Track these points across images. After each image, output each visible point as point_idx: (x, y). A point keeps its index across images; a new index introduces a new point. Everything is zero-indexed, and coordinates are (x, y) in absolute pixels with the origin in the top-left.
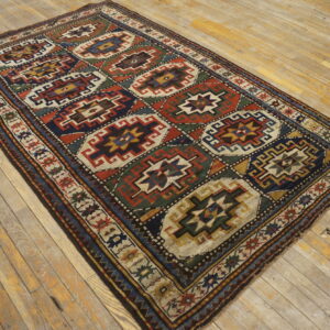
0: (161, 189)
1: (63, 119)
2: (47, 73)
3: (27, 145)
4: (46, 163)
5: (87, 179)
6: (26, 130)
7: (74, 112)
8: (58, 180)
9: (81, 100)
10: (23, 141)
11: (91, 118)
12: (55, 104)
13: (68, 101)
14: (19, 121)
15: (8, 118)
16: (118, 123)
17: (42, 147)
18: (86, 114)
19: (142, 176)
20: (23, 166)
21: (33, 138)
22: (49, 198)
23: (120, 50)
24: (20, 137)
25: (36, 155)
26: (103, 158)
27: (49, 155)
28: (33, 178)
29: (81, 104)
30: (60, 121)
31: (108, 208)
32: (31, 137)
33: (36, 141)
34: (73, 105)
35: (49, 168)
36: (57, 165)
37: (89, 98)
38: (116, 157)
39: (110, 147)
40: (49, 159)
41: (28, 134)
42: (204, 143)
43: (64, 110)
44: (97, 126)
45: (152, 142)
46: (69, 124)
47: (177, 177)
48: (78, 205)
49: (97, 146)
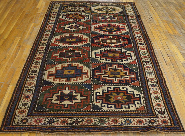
0: (112, 16)
1: (124, 43)
2: (115, 70)
3: (142, 41)
4: (139, 33)
5: (129, 25)
6: (140, 45)
7: (118, 44)
8: (137, 28)
9: (111, 47)
10: (143, 43)
11: (114, 39)
12: (123, 50)
13: (117, 49)
14: (141, 50)
15: (146, 53)
16: (107, 33)
17: (137, 38)
18: (114, 41)
19: (114, 20)
20: (146, 35)
21: (139, 42)
22: (142, 26)
23: (66, 65)
24: (143, 44)
25: (140, 37)
26: (121, 27)
27: (136, 35)
28: (144, 31)
29: (113, 45)
30: (126, 43)
31: (128, 19)
32: (140, 43)
33: (138, 40)
34: (117, 47)
35: (138, 32)
36: (135, 31)
37: (108, 46)
38: (117, 26)
39: (116, 29)
40: (137, 34)
41: (140, 44)
42: (90, 18)
43: (121, 46)
44: (114, 36)
45: (103, 25)
46: (123, 40)
47: (106, 16)
48: (135, 22)
49: (120, 31)
